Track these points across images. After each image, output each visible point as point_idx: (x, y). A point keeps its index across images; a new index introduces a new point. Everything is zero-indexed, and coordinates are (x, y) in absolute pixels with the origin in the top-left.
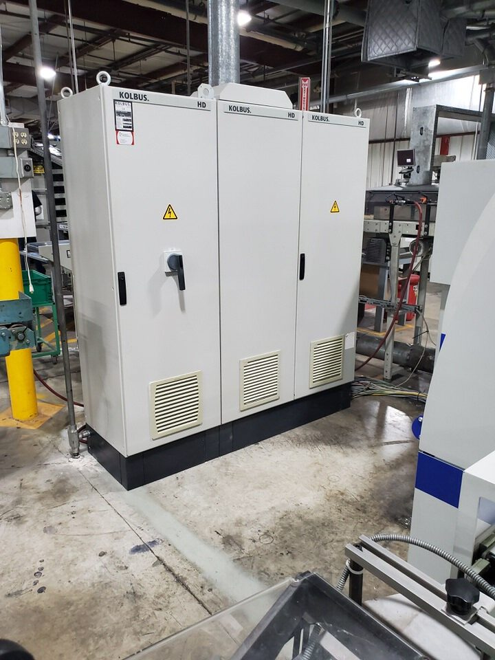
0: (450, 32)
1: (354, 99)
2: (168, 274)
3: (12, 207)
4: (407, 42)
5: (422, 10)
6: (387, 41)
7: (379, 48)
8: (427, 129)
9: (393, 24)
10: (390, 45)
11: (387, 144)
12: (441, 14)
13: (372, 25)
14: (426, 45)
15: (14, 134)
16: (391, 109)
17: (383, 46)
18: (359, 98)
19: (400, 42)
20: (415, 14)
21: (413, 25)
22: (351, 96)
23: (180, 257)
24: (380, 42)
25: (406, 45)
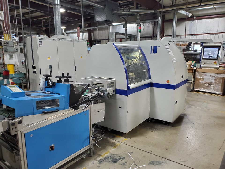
0: (115, 16)
1: (97, 28)
2: (49, 69)
3: (13, 57)
4: (104, 18)
5: (107, 11)
6: (100, 17)
7: (98, 19)
8: (113, 38)
9: (101, 14)
10: (101, 18)
11: (106, 40)
12: (112, 12)
13: (96, 13)
14: (109, 19)
15: (14, 43)
16: (107, 31)
17: (99, 18)
18: (98, 28)
19: (103, 18)
20: (105, 12)
21: (105, 14)
22: (96, 27)
23: (51, 66)
24: (98, 17)
25: (104, 19)
